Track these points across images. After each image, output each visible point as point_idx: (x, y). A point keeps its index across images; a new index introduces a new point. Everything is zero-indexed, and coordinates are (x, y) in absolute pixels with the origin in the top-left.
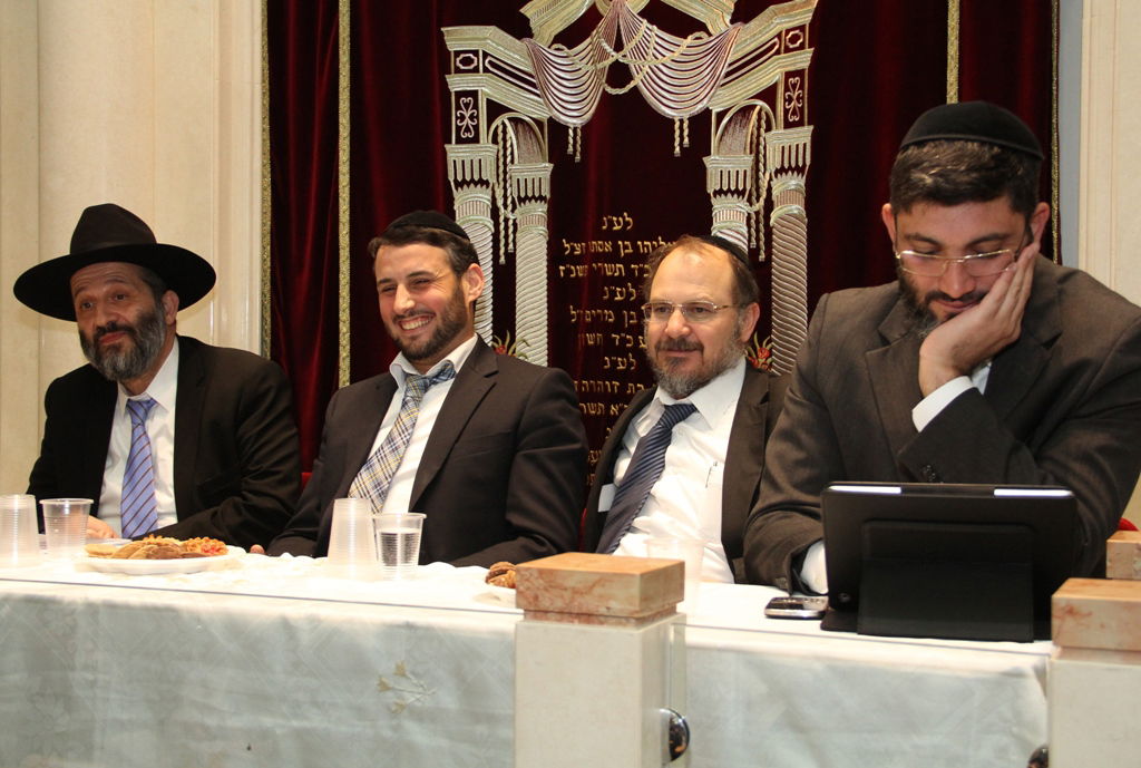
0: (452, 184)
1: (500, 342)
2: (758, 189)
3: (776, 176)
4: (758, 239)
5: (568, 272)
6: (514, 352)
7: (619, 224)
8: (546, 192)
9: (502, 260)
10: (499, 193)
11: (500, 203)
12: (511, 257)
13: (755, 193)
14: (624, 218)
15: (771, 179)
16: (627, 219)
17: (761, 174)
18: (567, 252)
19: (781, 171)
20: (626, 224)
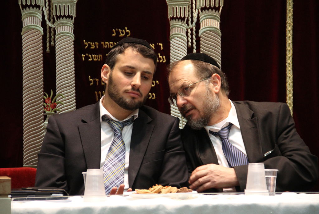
0: (20, 6)
1: (47, 95)
2: (192, 17)
3: (202, 11)
4: (192, 43)
5: (87, 58)
6: (55, 101)
7: (123, 33)
8: (73, 13)
9: (48, 50)
10: (46, 13)
11: (46, 18)
12: (53, 49)
13: (190, 19)
14: (125, 30)
15: (199, 13)
16: (127, 31)
17: (194, 10)
18: (86, 47)
19: (204, 9)
20: (127, 33)
